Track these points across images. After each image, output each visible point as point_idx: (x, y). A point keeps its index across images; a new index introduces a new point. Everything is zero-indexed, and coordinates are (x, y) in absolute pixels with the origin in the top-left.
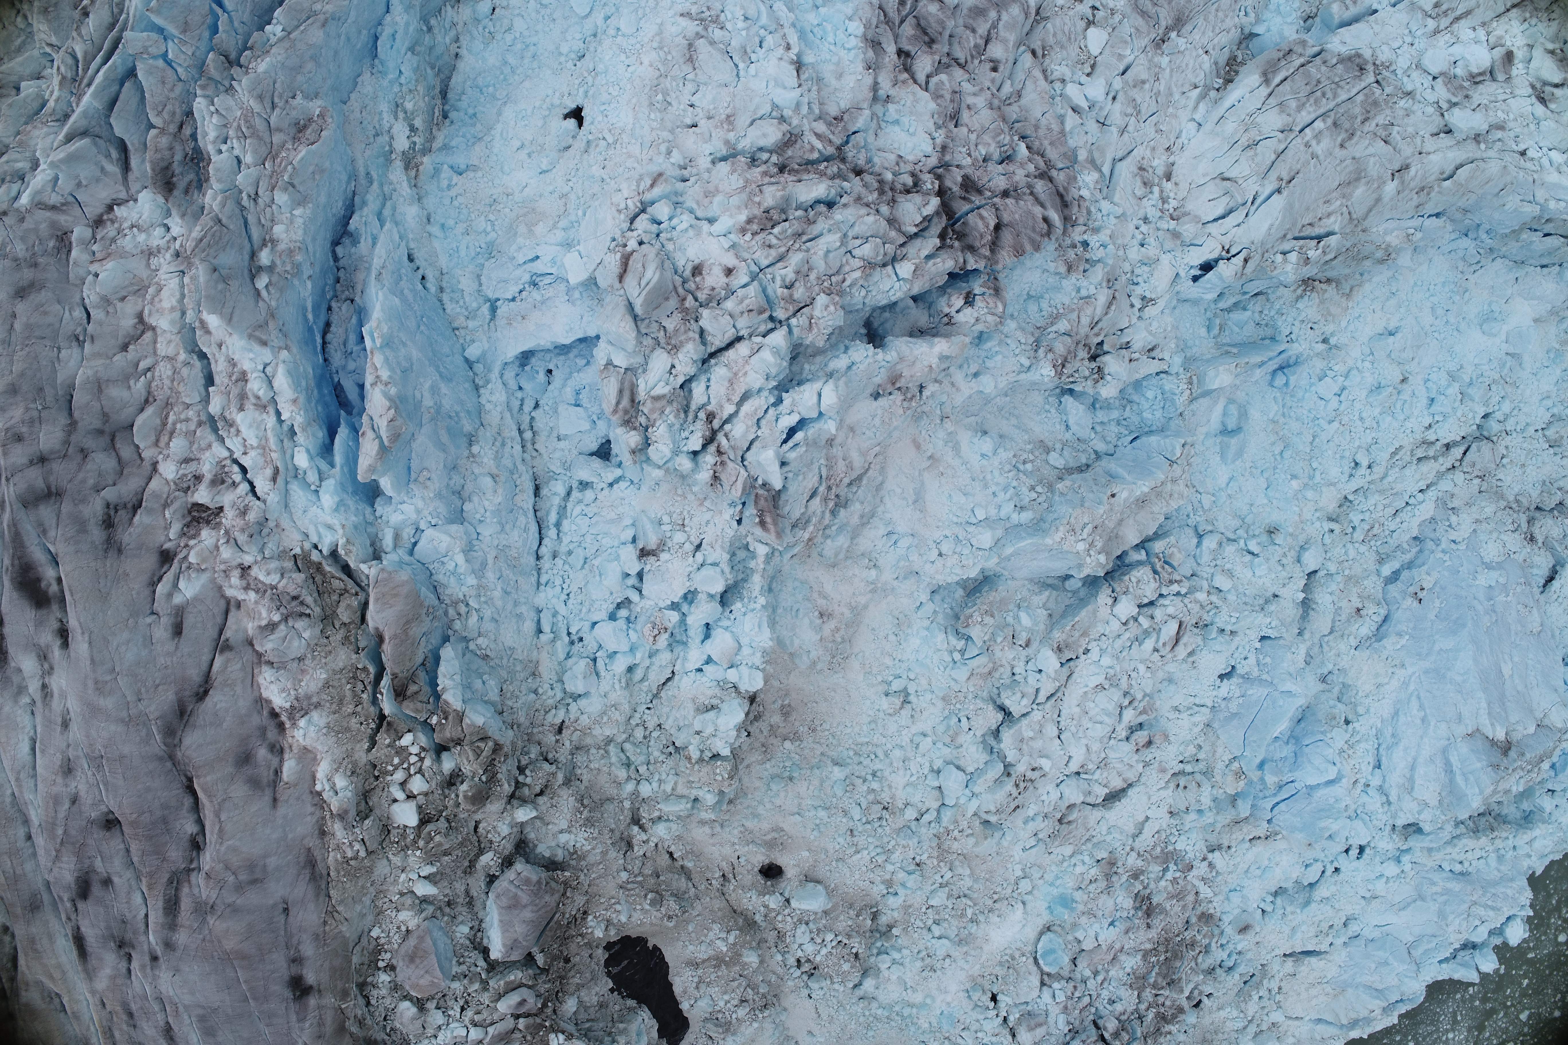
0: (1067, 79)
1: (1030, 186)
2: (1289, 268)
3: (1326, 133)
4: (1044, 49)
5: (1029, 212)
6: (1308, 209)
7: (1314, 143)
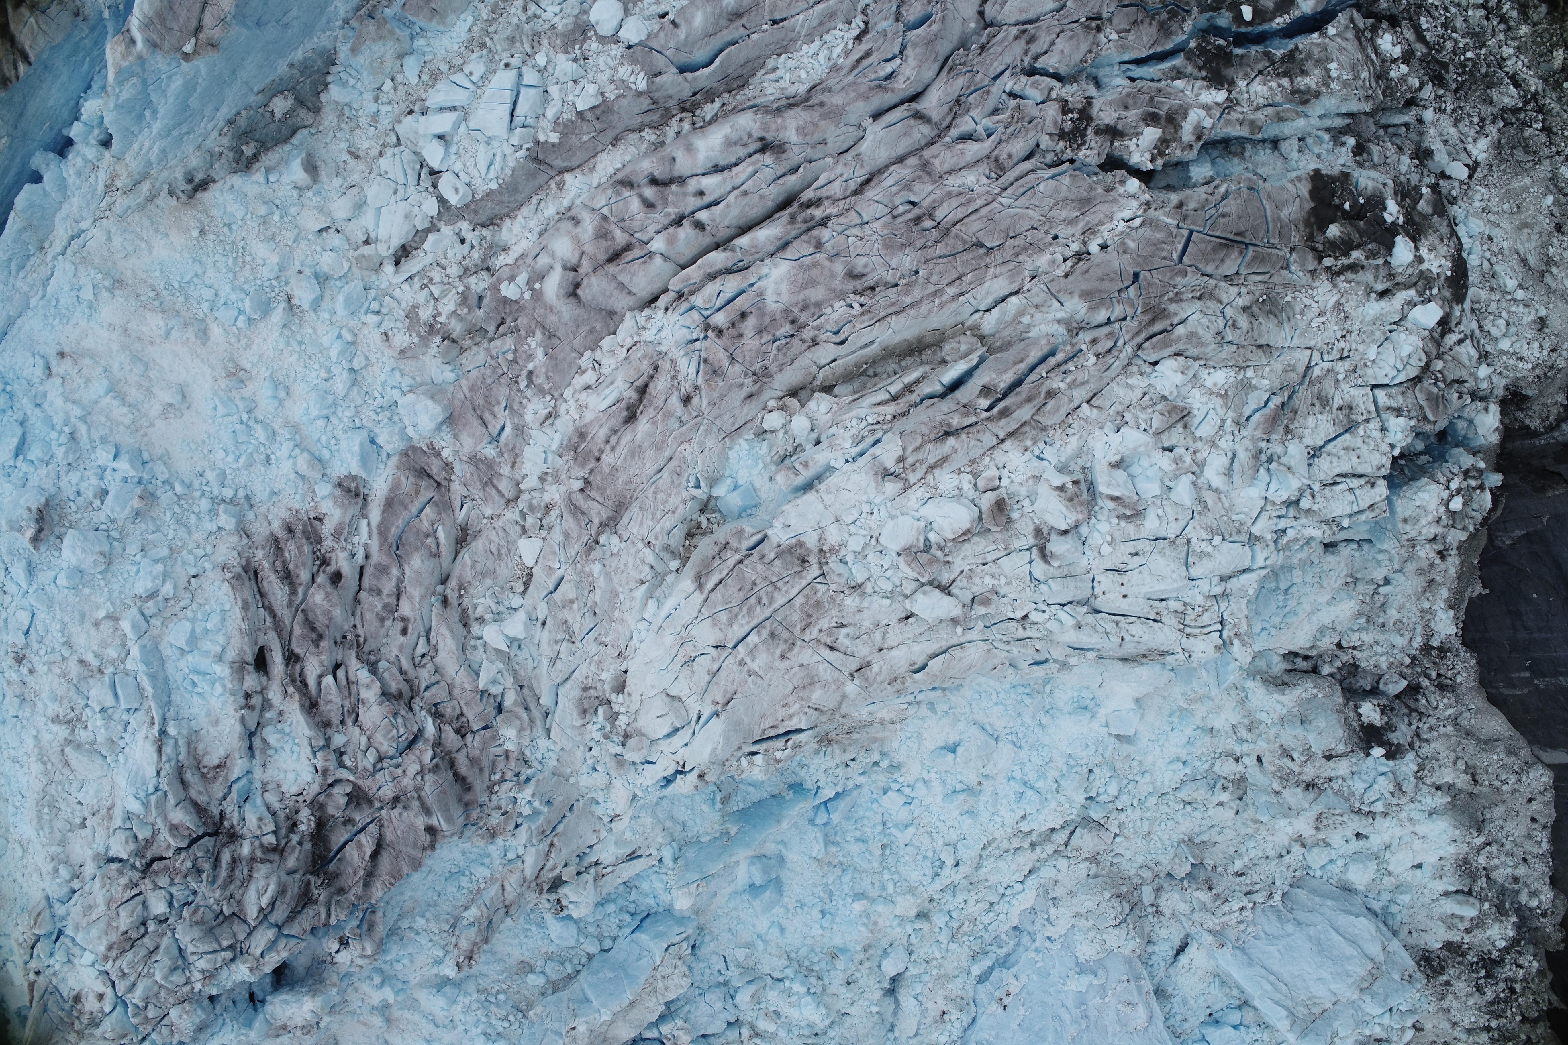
0: (488, 617)
1: (418, 789)
2: (756, 770)
3: (760, 645)
4: (461, 587)
5: (412, 827)
6: (764, 715)
7: (748, 660)
